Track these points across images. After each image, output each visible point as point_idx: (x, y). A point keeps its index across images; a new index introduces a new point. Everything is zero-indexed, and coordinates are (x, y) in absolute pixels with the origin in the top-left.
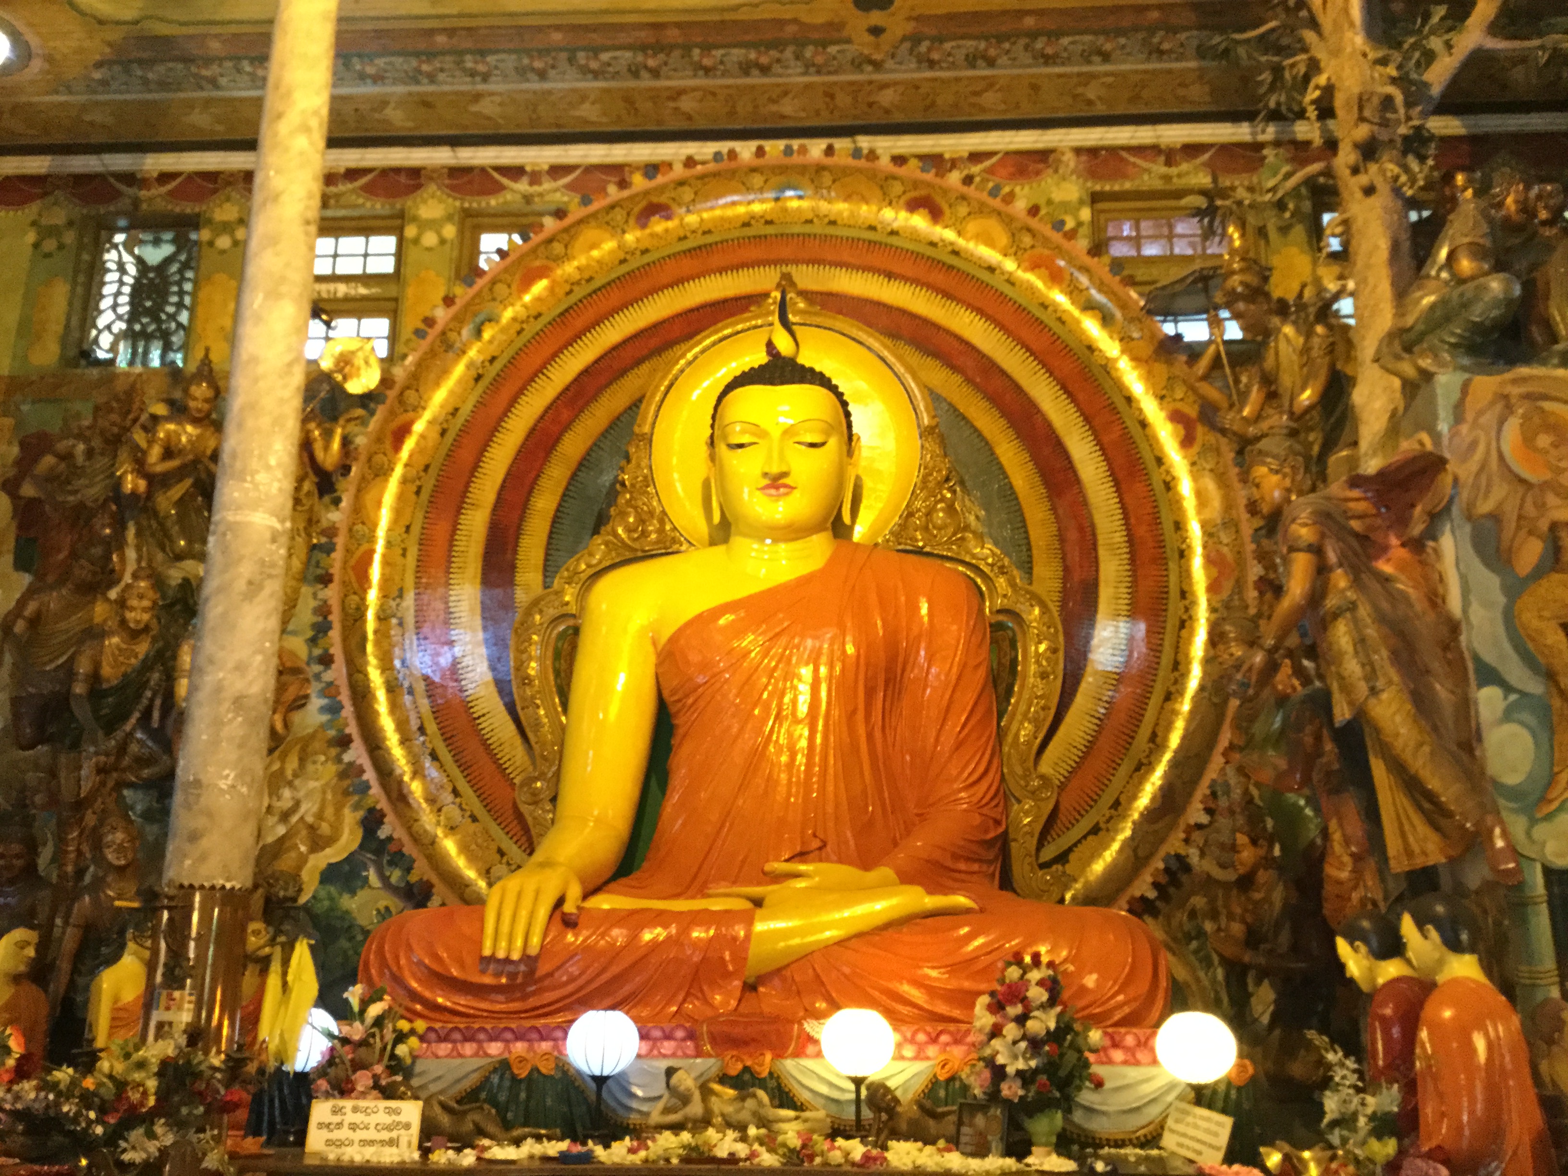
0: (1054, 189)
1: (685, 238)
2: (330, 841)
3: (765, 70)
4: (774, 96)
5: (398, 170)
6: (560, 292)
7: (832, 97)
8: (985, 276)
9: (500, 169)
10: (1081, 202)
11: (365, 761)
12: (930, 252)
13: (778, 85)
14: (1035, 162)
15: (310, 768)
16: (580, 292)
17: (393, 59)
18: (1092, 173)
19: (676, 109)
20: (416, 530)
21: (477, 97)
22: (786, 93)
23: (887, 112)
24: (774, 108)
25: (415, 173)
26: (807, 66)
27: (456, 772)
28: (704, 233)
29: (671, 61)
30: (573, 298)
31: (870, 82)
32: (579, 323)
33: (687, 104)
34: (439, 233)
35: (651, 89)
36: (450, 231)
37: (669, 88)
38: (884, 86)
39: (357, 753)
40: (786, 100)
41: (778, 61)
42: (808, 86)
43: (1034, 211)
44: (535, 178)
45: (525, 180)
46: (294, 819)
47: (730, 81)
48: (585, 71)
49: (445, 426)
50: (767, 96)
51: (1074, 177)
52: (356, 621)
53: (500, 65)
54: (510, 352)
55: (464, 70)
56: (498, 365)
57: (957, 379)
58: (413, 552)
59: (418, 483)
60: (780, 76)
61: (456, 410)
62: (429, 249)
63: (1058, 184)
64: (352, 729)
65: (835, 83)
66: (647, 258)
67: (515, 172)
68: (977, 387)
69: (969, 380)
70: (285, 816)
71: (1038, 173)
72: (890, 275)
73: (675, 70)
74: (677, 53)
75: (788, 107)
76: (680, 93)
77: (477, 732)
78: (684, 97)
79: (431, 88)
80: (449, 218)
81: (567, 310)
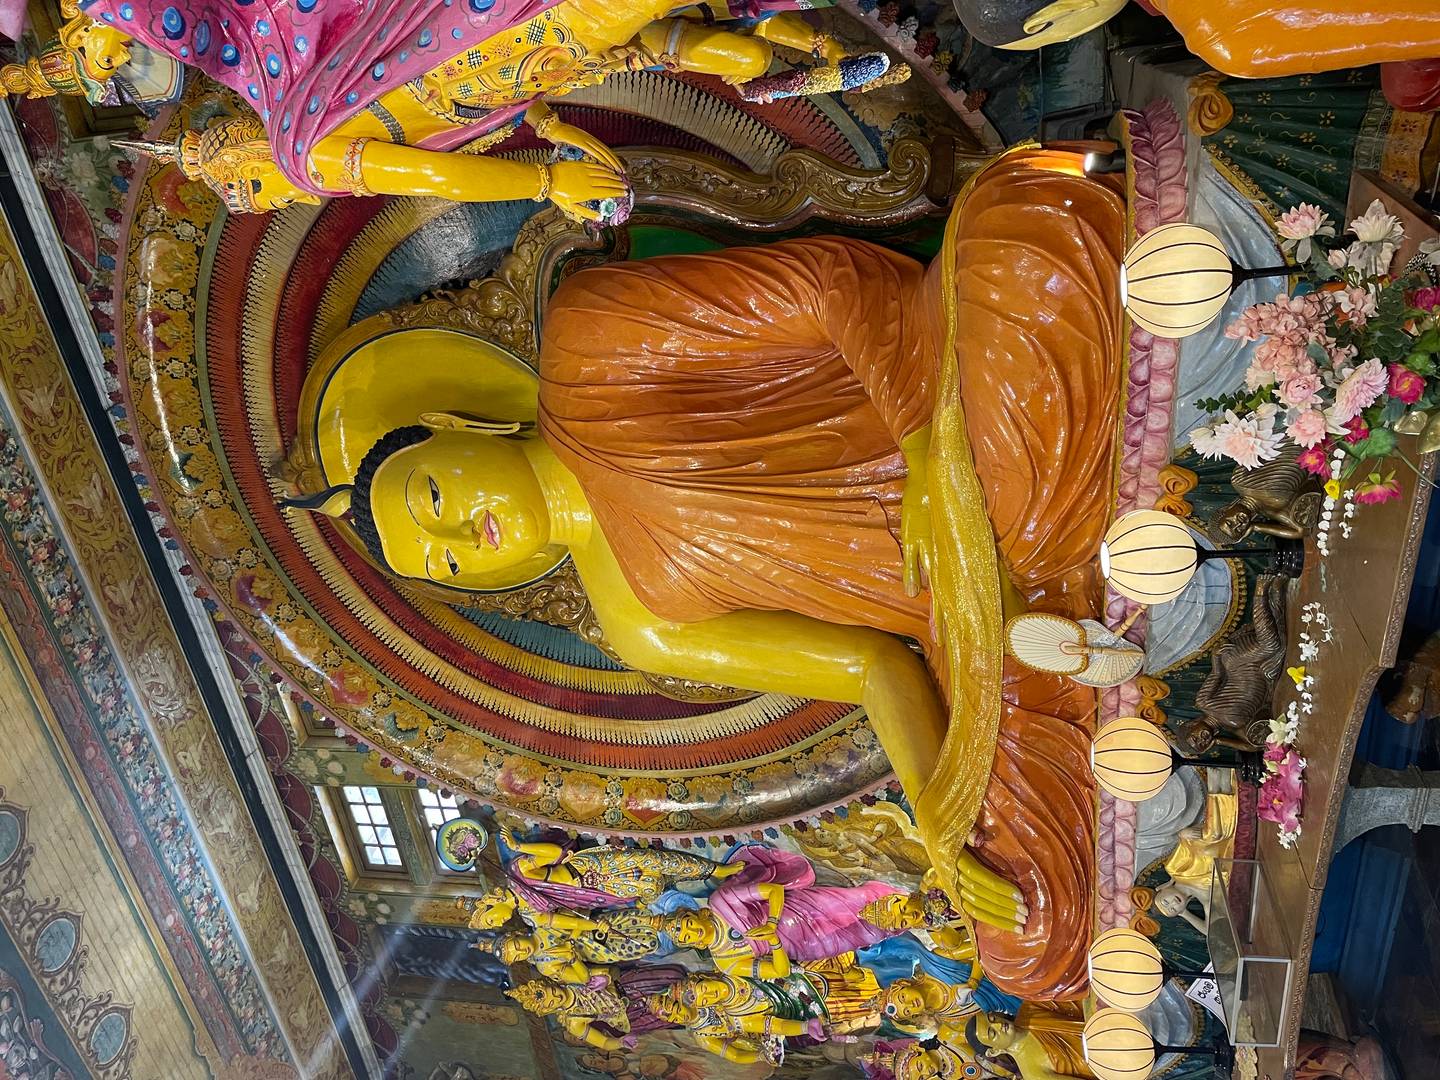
0: (85, 183)
1: (265, 562)
2: (891, 823)
3: (53, 546)
4: (85, 518)
5: (282, 794)
6: (352, 667)
7: (62, 461)
8: (209, 257)
9: (253, 717)
10: (89, 148)
11: (818, 812)
12: (201, 320)
13: (69, 522)
14: (62, 206)
15: (827, 839)
16: (348, 650)
17: (168, 862)
18: (52, 138)
19: (133, 600)
20: (602, 770)
21: (184, 772)
22: (75, 508)
23: (60, 392)
24: (98, 510)
25: (279, 780)
26: (34, 507)
27: (822, 734)
28: (254, 545)
29: (78, 639)
30: (355, 656)
31: (29, 430)
32: (377, 650)
33: (124, 592)
34: (327, 762)
35: (120, 637)
36: (323, 754)
37: (112, 621)
38: (28, 413)
39: (812, 818)
40: (85, 504)
41: (38, 539)
42: (58, 491)
43: (114, 216)
44: (252, 689)
45: (255, 697)
46: (873, 849)
47: (81, 570)
48: (120, 705)
49: (502, 752)
50: (87, 526)
51: (64, 159)
52: (692, 817)
53: (141, 778)
54: (420, 704)
55: (157, 803)
56: (436, 714)
57: (333, 284)
58: (623, 772)
59: (560, 770)
60: (56, 528)
61: (485, 744)
62: (345, 769)
63: (79, 179)
64: (791, 821)
65: (44, 467)
66: (297, 595)
67: (252, 707)
68: (337, 260)
69: (331, 272)
70: (871, 855)
71: (74, 202)
72: (241, 363)
73: (89, 629)
74: (67, 639)
75: (92, 497)
76: (113, 608)
77: (782, 719)
78: (117, 601)
79: (188, 813)
80: (312, 754)
81: (368, 661)
